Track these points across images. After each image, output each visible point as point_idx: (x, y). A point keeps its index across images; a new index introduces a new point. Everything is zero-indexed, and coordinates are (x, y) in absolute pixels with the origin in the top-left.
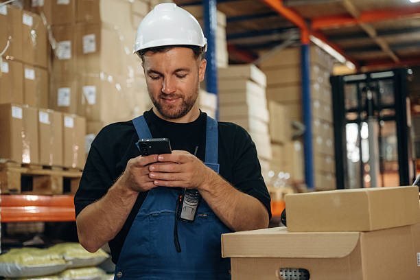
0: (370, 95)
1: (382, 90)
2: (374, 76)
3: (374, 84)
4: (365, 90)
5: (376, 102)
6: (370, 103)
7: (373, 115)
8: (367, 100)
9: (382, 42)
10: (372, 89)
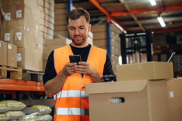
0: (136, 42)
1: (141, 40)
2: (138, 34)
3: (138, 38)
4: (134, 40)
5: (139, 45)
6: (136, 46)
7: (137, 50)
8: (135, 44)
9: (139, 23)
10: (137, 40)
